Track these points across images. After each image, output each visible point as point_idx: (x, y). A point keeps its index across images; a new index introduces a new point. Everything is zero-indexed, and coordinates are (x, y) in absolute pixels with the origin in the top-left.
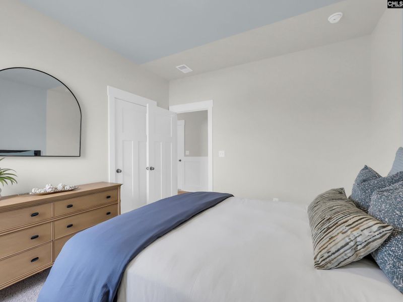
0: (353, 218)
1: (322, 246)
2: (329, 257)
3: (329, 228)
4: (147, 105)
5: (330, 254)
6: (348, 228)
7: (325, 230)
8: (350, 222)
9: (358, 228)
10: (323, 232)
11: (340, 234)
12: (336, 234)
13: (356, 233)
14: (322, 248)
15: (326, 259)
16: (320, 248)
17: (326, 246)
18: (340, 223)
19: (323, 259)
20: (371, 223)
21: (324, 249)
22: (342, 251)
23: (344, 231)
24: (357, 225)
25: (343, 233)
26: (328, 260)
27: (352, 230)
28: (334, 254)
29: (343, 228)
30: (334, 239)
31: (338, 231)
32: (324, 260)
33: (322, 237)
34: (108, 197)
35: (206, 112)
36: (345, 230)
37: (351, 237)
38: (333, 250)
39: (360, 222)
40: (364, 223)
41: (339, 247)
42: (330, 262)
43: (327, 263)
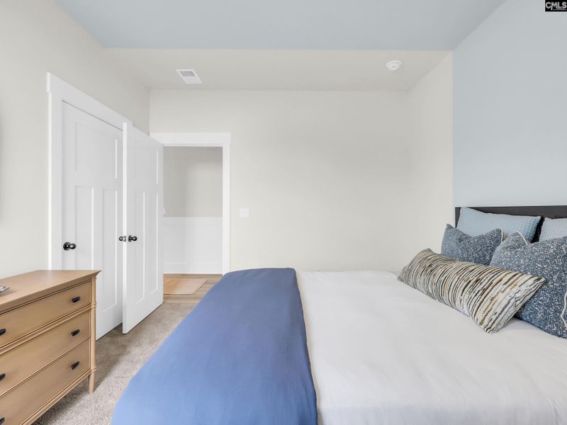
0: (506, 275)
1: (486, 309)
2: (497, 318)
3: (484, 290)
4: (125, 126)
5: (497, 315)
6: (505, 286)
7: (480, 293)
8: (505, 280)
9: (516, 285)
10: (479, 294)
11: (500, 293)
12: (496, 294)
13: (515, 290)
14: (487, 311)
15: (495, 321)
16: (484, 312)
17: (490, 308)
18: (494, 282)
19: (492, 322)
20: (526, 277)
21: (489, 311)
22: (506, 310)
23: (502, 290)
24: (514, 282)
25: (503, 292)
26: (497, 322)
27: (511, 287)
28: (500, 314)
29: (500, 287)
30: (495, 300)
31: (497, 291)
32: (494, 323)
33: (481, 300)
34: (76, 300)
35: (220, 149)
36: (504, 288)
37: (511, 294)
38: (499, 311)
39: (514, 278)
40: (520, 279)
41: (503, 306)
42: (499, 324)
43: (497, 325)
